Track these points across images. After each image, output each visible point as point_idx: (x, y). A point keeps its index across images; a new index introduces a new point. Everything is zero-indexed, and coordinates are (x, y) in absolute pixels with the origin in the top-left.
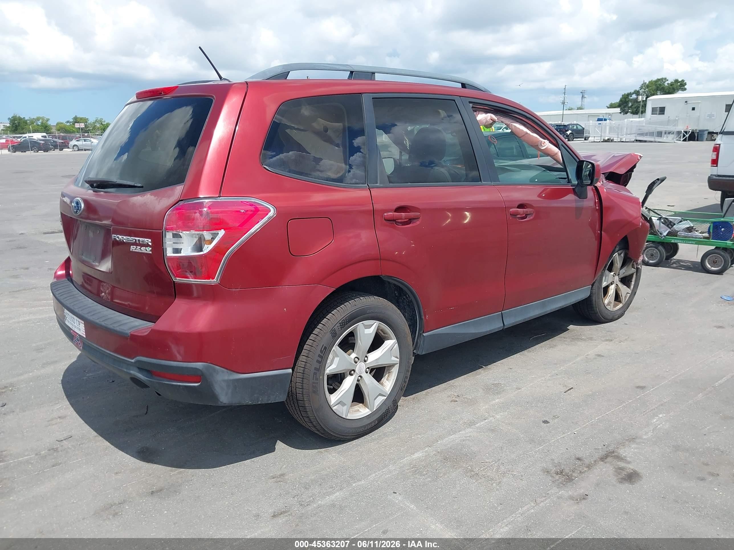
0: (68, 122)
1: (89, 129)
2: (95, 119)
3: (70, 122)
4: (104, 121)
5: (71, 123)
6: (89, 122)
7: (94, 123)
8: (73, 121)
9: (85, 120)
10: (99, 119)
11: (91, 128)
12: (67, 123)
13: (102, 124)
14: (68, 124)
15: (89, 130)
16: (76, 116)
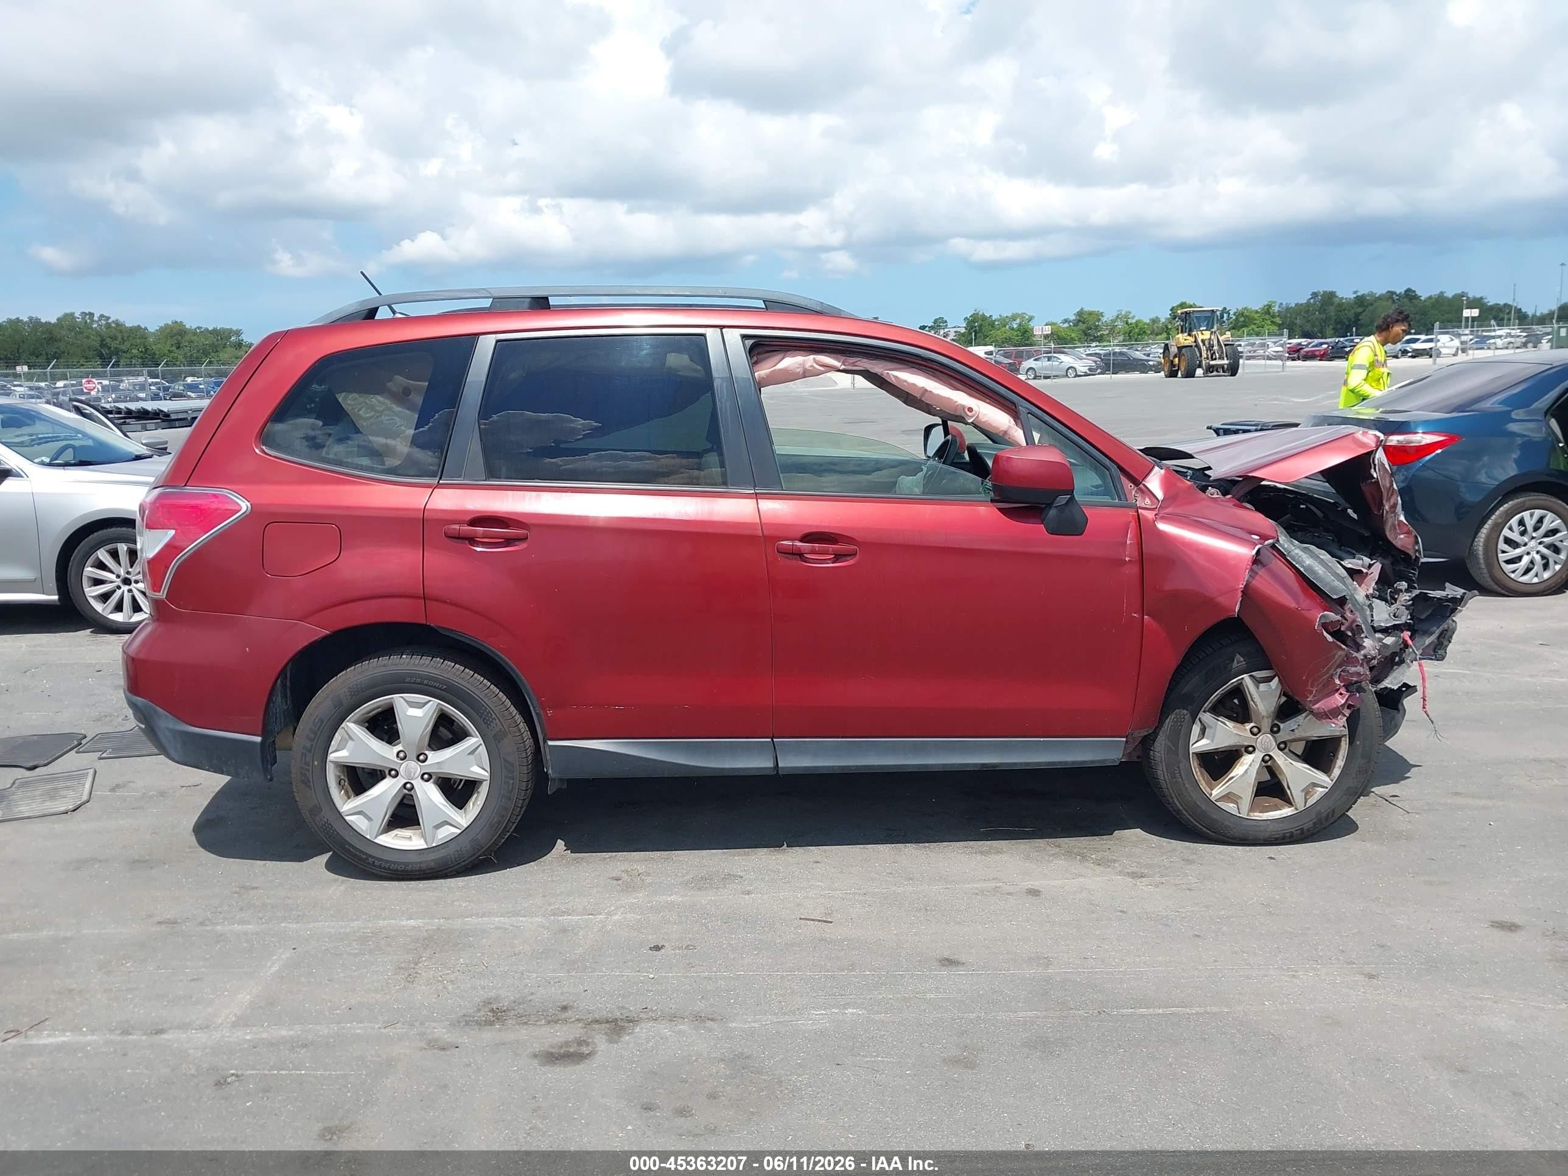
0: (1066, 321)
1: (1101, 333)
2: (1115, 314)
3: (1070, 322)
4: (1133, 318)
5: (1071, 324)
6: (1104, 319)
7: (1113, 321)
8: (1074, 318)
9: (1097, 315)
10: (1123, 313)
11: (1107, 332)
12: (1064, 323)
13: (1127, 323)
14: (1066, 325)
15: (1102, 335)
16: (1082, 309)
